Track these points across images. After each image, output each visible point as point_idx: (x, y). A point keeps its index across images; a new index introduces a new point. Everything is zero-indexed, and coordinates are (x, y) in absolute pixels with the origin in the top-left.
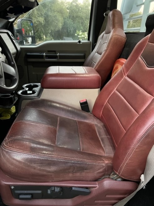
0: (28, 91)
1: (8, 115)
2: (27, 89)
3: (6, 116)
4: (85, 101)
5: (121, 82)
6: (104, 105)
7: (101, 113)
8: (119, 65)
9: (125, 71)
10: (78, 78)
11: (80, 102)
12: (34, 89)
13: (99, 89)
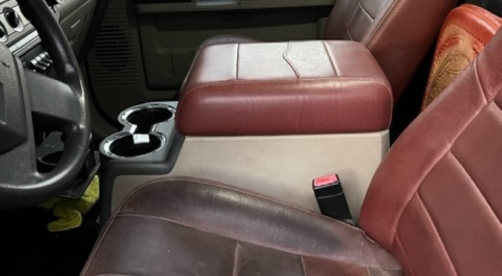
0: (135, 136)
1: (73, 214)
2: (134, 127)
3: (68, 220)
4: (332, 181)
5: (470, 121)
6: (406, 203)
7: (394, 230)
8: (461, 30)
9: (487, 79)
10: (307, 97)
11: (314, 187)
12: (157, 128)
13: (387, 132)
